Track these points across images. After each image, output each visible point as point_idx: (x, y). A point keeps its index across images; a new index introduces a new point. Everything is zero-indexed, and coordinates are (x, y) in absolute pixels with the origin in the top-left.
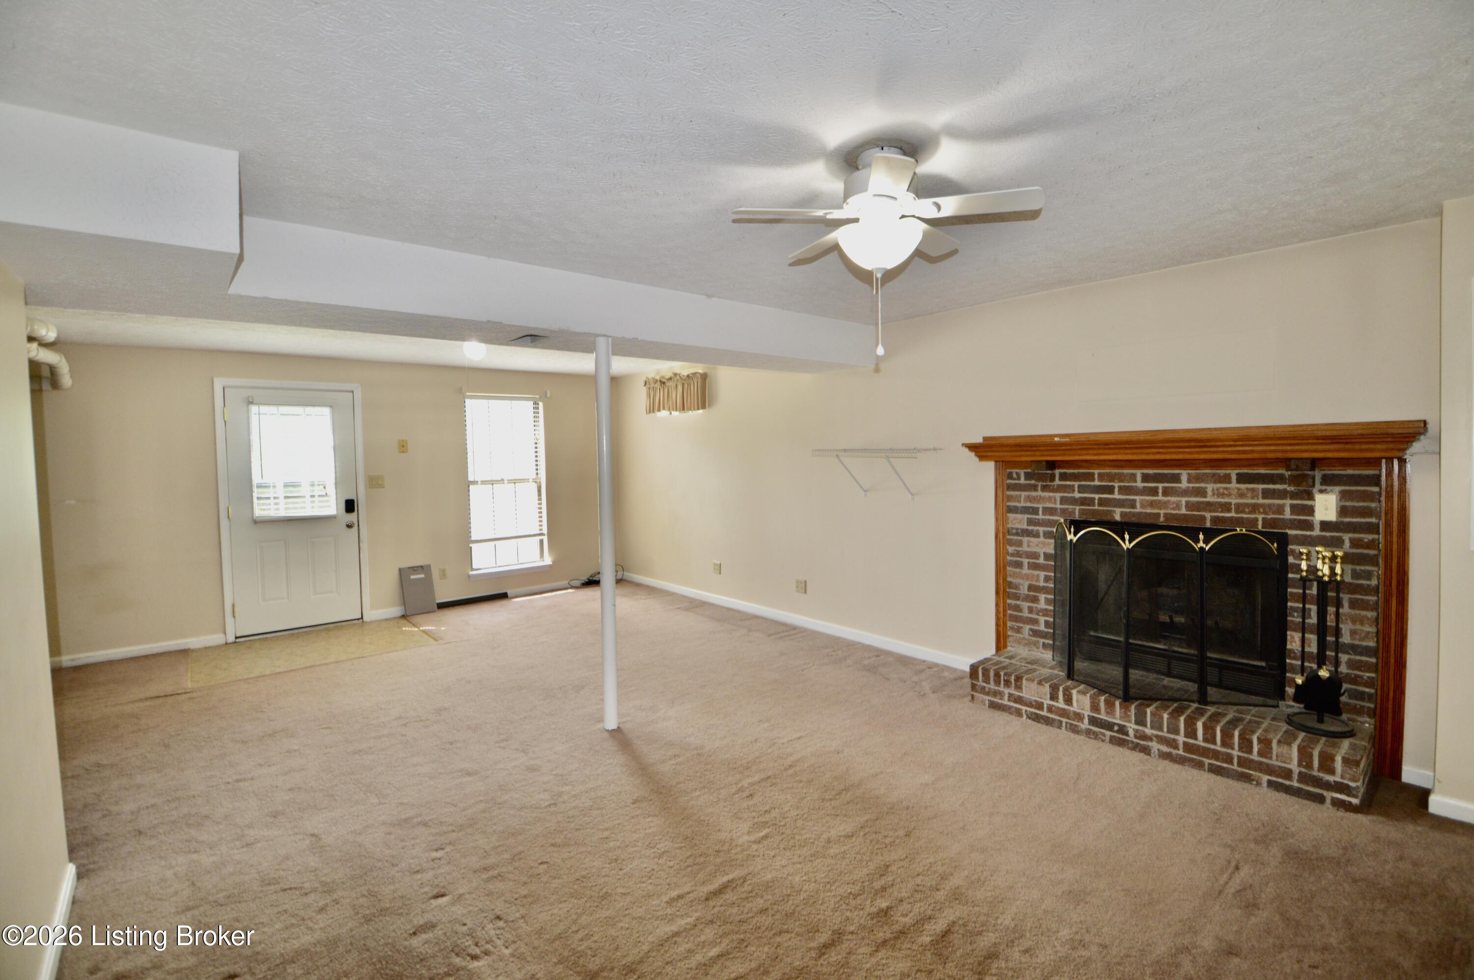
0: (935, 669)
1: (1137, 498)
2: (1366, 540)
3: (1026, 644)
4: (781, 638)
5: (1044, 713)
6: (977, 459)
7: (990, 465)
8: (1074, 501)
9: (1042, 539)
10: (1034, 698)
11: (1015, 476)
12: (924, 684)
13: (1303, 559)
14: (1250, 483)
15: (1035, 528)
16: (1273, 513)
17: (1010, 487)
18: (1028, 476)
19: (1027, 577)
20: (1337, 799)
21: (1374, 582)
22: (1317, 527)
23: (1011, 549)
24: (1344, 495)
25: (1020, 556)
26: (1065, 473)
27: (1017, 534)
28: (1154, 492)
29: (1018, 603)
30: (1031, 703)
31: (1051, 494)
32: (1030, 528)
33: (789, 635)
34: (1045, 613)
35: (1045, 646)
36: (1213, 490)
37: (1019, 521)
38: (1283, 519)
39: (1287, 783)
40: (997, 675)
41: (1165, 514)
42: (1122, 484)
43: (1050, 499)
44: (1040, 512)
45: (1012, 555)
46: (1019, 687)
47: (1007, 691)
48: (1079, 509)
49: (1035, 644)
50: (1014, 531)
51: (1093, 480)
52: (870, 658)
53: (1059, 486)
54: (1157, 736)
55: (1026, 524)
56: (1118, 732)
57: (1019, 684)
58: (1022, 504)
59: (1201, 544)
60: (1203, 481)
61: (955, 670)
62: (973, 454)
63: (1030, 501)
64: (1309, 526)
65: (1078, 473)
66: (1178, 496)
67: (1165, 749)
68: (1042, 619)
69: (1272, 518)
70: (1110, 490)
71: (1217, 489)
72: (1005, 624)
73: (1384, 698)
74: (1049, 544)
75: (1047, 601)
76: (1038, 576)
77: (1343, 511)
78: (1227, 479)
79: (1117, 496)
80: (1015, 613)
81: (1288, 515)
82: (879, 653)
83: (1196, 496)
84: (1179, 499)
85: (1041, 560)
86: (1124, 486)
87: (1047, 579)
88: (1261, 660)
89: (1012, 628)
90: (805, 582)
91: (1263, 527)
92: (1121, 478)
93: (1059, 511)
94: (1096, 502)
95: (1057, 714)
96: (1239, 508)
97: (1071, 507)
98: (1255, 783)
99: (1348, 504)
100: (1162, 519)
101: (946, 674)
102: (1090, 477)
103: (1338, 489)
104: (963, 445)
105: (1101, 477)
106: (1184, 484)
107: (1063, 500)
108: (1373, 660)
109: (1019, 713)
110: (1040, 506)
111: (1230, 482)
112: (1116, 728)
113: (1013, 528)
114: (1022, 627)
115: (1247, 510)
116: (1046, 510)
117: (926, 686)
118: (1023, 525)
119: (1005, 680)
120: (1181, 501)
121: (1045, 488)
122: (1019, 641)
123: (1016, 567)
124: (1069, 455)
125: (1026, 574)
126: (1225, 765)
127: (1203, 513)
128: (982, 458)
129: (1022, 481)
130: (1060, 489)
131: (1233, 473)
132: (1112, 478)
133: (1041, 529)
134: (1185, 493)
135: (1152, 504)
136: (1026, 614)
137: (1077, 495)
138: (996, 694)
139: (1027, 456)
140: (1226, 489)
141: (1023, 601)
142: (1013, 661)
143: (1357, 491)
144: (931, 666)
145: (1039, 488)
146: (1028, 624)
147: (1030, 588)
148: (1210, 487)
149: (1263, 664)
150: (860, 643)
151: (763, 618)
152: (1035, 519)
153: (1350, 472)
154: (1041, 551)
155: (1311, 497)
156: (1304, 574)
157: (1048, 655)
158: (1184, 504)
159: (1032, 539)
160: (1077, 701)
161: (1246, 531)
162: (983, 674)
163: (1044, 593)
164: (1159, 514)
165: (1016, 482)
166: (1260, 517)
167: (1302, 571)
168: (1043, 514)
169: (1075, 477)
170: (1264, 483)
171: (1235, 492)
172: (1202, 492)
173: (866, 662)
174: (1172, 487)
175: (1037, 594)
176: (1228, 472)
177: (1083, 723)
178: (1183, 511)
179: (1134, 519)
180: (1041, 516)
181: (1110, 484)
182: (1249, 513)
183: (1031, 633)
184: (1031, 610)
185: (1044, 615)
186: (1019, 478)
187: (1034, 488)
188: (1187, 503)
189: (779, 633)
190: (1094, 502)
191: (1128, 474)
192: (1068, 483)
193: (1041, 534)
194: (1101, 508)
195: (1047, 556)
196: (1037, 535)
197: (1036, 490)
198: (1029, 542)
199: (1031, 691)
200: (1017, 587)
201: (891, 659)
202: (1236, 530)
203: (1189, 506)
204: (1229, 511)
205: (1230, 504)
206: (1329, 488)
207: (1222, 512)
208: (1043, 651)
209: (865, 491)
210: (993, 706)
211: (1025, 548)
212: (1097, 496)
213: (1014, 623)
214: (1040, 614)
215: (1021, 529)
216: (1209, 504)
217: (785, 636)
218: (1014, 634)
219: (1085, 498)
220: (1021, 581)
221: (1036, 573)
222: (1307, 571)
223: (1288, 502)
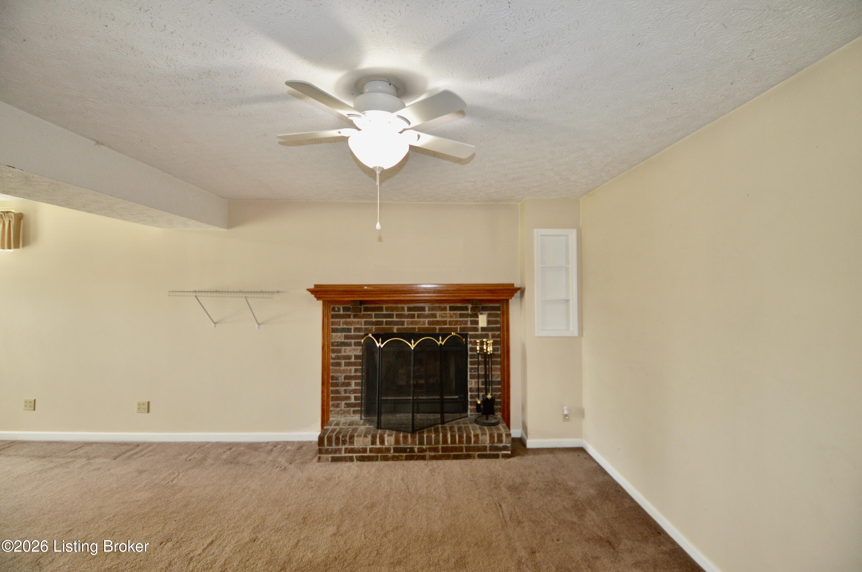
0: (279, 446)
1: (405, 320)
2: (497, 335)
3: (342, 414)
4: (129, 458)
5: (368, 454)
6: (315, 299)
7: (320, 303)
8: (372, 323)
9: (353, 347)
10: (361, 447)
11: (336, 309)
12: (280, 459)
13: (478, 345)
14: (455, 311)
15: (349, 341)
16: (464, 325)
17: (333, 317)
18: (345, 309)
19: (344, 371)
20: (504, 454)
21: (499, 352)
22: (480, 329)
23: (333, 355)
24: (489, 315)
25: (339, 359)
26: (367, 307)
27: (338, 345)
28: (413, 316)
29: (338, 388)
30: (359, 450)
31: (359, 320)
32: (346, 341)
33: (137, 453)
34: (355, 391)
35: (354, 412)
36: (439, 314)
37: (338, 337)
38: (467, 327)
39: (485, 453)
40: (337, 438)
41: (419, 328)
42: (398, 313)
43: (358, 323)
44: (352, 331)
45: (334, 359)
46: (352, 443)
47: (343, 447)
48: (375, 328)
49: (348, 412)
50: (336, 344)
51: (383, 311)
52: (224, 452)
53: (363, 314)
54: (429, 448)
55: (343, 339)
56: (409, 452)
57: (351, 440)
58: (341, 326)
59: (440, 342)
60: (435, 310)
61: (293, 443)
62: (313, 296)
63: (346, 325)
64: (476, 329)
65: (375, 307)
66: (424, 318)
67: (433, 454)
68: (353, 396)
69: (464, 327)
70: (391, 316)
71: (441, 314)
72: (328, 403)
73: (504, 401)
74: (357, 349)
75: (356, 384)
76: (350, 370)
77: (489, 322)
78: (445, 309)
79: (395, 319)
80: (336, 395)
81: (469, 325)
82: (230, 446)
83: (432, 318)
84: (425, 319)
85: (353, 360)
86: (399, 314)
87: (356, 371)
88: (456, 395)
89: (333, 405)
90: (149, 403)
91: (460, 331)
92: (397, 309)
93: (363, 329)
94: (384, 323)
95: (375, 452)
96: (451, 323)
97: (371, 326)
98: (472, 458)
99: (491, 319)
100: (417, 330)
101: (289, 448)
102: (381, 309)
103: (487, 312)
104: (307, 290)
105: (387, 309)
106: (427, 312)
107: (366, 323)
108: (500, 386)
109: (351, 459)
110: (352, 327)
111: (446, 311)
112: (408, 450)
113: (335, 342)
114: (340, 404)
115: (453, 324)
116: (356, 330)
117: (282, 461)
118: (342, 339)
119: (342, 441)
120: (425, 321)
121: (355, 316)
122: (338, 413)
123: (336, 366)
124: (374, 297)
125: (343, 370)
126: (460, 453)
127: (435, 326)
128: (318, 298)
129: (341, 312)
130: (364, 316)
131: (448, 306)
132: (392, 309)
133: (353, 341)
134: (427, 316)
135: (412, 323)
136: (343, 394)
137: (374, 320)
138: (336, 451)
139: (348, 297)
140: (445, 314)
141: (341, 386)
142: (341, 426)
143: (494, 313)
144: (276, 444)
145: (352, 317)
146: (343, 401)
147: (346, 378)
148: (438, 313)
149: (457, 397)
150: (208, 443)
151: (97, 443)
152: (349, 335)
153: (491, 305)
154: (352, 354)
155: (477, 317)
156: (478, 352)
157: (357, 418)
158: (427, 322)
159: (347, 348)
160: (388, 441)
161: (456, 334)
162: (328, 440)
163: (354, 380)
164: (415, 328)
165: (338, 313)
166: (459, 327)
167: (477, 350)
168: (354, 332)
169: (373, 309)
170: (460, 310)
171: (448, 315)
172: (434, 316)
173: (224, 456)
174: (422, 314)
175: (350, 381)
176: (445, 305)
177: (390, 453)
178: (427, 326)
179: (403, 331)
180: (353, 333)
181: (391, 313)
182: (455, 325)
183: (345, 406)
184: (345, 391)
185: (354, 393)
186: (339, 311)
187: (349, 316)
188: (428, 321)
189: (124, 453)
190: (383, 323)
191: (400, 307)
192: (369, 313)
193: (353, 344)
194: (387, 326)
195: (356, 357)
196: (349, 345)
197: (350, 318)
198: (345, 349)
199: (359, 443)
200: (337, 379)
201: (242, 448)
202: (452, 334)
203: (429, 323)
204: (446, 324)
205: (446, 321)
206: (484, 312)
207: (443, 325)
208: (353, 415)
209: (215, 323)
210: (335, 460)
211: (343, 354)
212: (384, 320)
213: (334, 402)
214: (352, 393)
215: (340, 342)
216: (438, 321)
217: (133, 455)
218: (335, 409)
219: (378, 321)
220: (340, 374)
221: (349, 368)
222: (479, 351)
223: (469, 319)
